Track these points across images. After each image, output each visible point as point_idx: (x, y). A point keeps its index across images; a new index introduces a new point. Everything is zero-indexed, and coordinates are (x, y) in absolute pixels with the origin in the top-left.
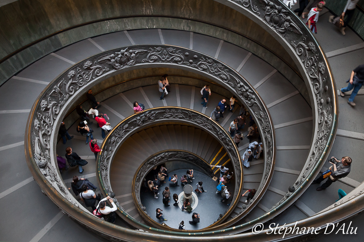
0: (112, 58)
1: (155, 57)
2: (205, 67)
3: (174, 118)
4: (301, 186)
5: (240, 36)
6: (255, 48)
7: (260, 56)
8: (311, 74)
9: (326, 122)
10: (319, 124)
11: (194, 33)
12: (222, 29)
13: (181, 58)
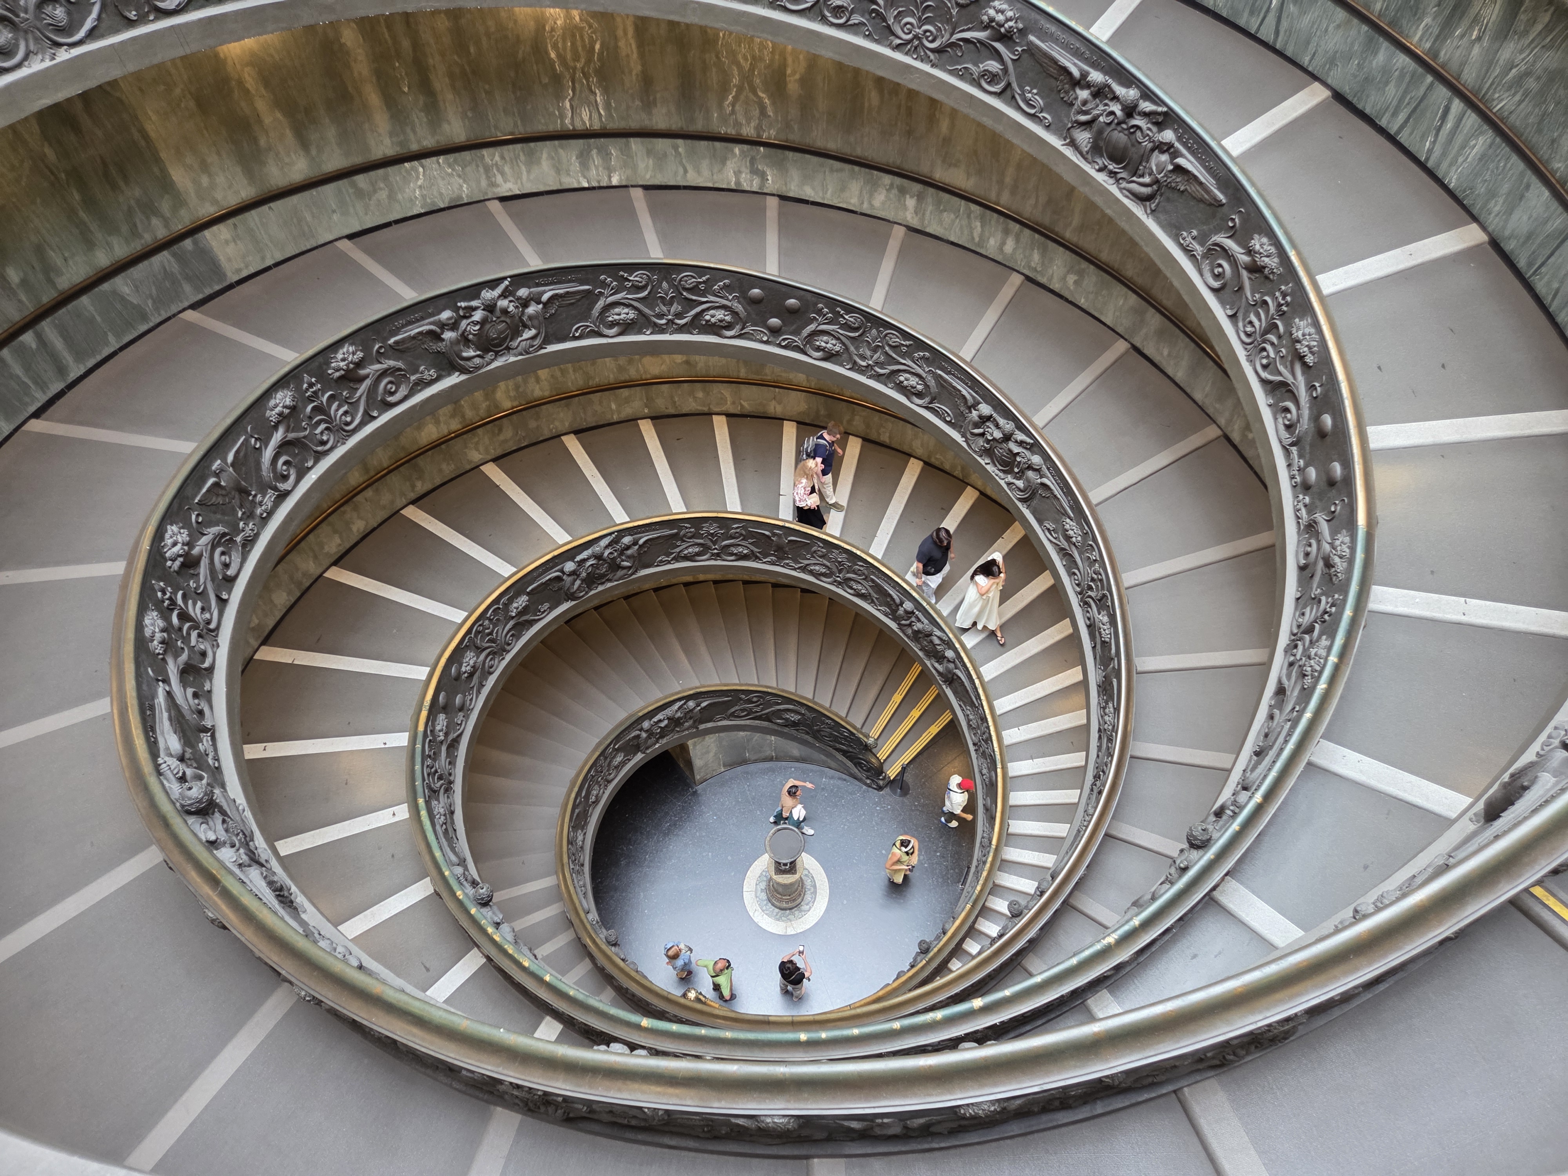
0: (443, 326)
1: (624, 314)
2: (831, 344)
3: (717, 556)
4: (1235, 826)
5: (974, 207)
6: (1036, 257)
7: (1056, 286)
8: (1265, 367)
9: (1328, 564)
10: (1302, 569)
11: (783, 198)
12: (898, 181)
13: (734, 313)
